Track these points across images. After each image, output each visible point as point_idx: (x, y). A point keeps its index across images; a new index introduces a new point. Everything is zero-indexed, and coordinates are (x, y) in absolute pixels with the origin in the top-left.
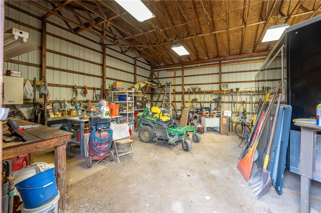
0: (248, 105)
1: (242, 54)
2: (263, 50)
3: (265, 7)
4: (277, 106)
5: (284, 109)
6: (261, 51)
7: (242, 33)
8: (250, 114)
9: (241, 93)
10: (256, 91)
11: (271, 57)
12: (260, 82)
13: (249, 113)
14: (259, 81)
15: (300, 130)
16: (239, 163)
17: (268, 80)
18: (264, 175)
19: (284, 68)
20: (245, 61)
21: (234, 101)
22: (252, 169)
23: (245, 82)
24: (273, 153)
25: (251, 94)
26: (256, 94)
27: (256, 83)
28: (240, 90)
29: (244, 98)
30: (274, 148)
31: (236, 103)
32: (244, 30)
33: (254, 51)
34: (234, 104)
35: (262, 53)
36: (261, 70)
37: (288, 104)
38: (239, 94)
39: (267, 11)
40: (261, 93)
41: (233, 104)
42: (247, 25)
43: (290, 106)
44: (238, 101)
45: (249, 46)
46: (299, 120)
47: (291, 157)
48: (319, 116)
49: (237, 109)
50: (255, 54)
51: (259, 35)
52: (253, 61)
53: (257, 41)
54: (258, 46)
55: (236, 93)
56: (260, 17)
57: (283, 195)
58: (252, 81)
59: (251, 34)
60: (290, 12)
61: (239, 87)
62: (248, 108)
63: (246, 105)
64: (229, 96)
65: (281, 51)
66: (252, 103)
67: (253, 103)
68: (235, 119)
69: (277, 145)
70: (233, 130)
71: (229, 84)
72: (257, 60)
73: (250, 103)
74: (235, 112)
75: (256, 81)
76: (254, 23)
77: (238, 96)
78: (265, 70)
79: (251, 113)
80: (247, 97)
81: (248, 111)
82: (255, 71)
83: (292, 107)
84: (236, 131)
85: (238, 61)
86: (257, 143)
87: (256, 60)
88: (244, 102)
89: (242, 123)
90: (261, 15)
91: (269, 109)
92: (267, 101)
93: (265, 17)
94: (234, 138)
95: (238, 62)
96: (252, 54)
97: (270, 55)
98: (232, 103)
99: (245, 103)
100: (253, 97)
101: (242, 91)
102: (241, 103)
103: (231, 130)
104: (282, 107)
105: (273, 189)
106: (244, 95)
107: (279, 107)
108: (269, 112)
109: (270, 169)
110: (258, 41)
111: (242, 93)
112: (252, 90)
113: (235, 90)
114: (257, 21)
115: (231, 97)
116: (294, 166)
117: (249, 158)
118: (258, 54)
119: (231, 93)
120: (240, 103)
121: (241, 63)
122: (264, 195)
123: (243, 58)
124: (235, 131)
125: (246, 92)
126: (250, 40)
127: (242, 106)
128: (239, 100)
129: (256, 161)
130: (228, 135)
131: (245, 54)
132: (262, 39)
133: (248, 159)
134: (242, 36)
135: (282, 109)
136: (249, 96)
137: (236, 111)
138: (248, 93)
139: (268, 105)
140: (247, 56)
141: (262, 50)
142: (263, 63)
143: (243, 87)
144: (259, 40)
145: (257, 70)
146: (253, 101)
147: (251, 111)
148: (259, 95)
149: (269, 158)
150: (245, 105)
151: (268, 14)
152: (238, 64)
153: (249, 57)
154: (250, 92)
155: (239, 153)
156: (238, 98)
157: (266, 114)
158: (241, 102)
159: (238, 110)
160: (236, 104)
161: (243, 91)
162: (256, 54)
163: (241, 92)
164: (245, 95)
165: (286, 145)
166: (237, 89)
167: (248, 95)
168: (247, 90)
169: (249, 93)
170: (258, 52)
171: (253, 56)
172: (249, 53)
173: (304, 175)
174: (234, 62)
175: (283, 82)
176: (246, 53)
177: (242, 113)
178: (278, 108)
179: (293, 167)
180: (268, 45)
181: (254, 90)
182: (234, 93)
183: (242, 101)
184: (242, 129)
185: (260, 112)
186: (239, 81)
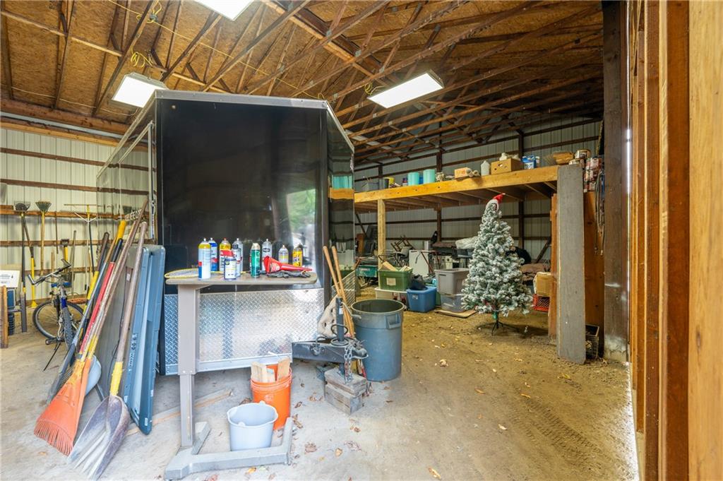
0: (79, 249)
1: (59, 109)
2: (118, 118)
3: (120, 21)
4: (136, 250)
5: (152, 254)
6: (113, 121)
7: (58, 51)
8: (84, 272)
9: (55, 216)
10: (99, 214)
11: (131, 140)
12: (107, 193)
13: (82, 270)
14: (104, 190)
15: (176, 292)
16: (43, 416)
17: (124, 191)
18: (113, 412)
19: (153, 170)
20: (69, 131)
21: (31, 239)
22: (81, 413)
23: (70, 189)
24: (132, 352)
25: (88, 220)
26: (100, 223)
27: (100, 193)
28: (51, 209)
29: (65, 231)
30: (133, 342)
31: (41, 246)
32: (64, 47)
33: (94, 114)
34: (32, 250)
35: (114, 126)
36: (110, 166)
37: (160, 243)
38: (48, 218)
39: (125, 33)
40: (110, 220)
41: (27, 249)
42: (73, 36)
43: (163, 248)
44: (47, 238)
45: (80, 96)
46: (175, 274)
47: (166, 347)
48: (201, 263)
49: (42, 263)
50: (96, 122)
51: (106, 80)
52: (93, 139)
53: (103, 91)
54: (106, 104)
55: (40, 214)
56: (110, 37)
57: (155, 431)
58: (90, 189)
59: (85, 67)
60: (171, 65)
61: (48, 201)
62: (80, 257)
63: (73, 250)
64: (9, 225)
65: (147, 132)
66: (91, 245)
67: (93, 243)
68: (35, 292)
69: (139, 334)
70: (28, 324)
71: (10, 187)
72: (104, 140)
73: (84, 244)
74: (35, 271)
75: (98, 190)
76: (91, 42)
77: (47, 227)
78: (117, 165)
79: (87, 270)
80: (74, 227)
81: (78, 264)
82: (97, 163)
83: (166, 249)
84: (36, 326)
85: (45, 125)
86: (96, 342)
87: (101, 137)
88: (68, 241)
89: (58, 300)
90: (112, 33)
91: (124, 256)
92: (119, 237)
93: (122, 45)
94: (30, 350)
95: (46, 127)
96: (89, 120)
97: (129, 135)
98: (23, 246)
99: (71, 243)
100: (91, 227)
101: (58, 211)
102: (57, 246)
103: (18, 328)
104: (147, 249)
105: (135, 430)
106: (65, 222)
107: (143, 250)
108: (124, 263)
109: (126, 390)
110: (104, 94)
111: (57, 218)
112: (91, 211)
113: (33, 208)
114: (103, 44)
115: (19, 227)
116: (172, 363)
117: (74, 388)
118: (107, 125)
119: (17, 213)
120: (52, 243)
121: (53, 132)
122: (112, 458)
123: (63, 121)
124: (34, 326)
125: (71, 214)
126: (84, 82)
127: (60, 252)
128: (51, 236)
129: (96, 387)
130: (7, 347)
131: (68, 114)
132: (115, 92)
133: (71, 393)
134: (57, 58)
135: (148, 254)
136: (81, 227)
137: (39, 268)
138: (79, 219)
139: (121, 247)
140: (77, 121)
141: (115, 119)
142: (113, 149)
143: (60, 201)
144: (106, 91)
145: (102, 164)
146: (93, 239)
147: (87, 265)
148: (105, 223)
149: (123, 368)
150: (68, 249)
151: (127, 41)
152: (44, 134)
153: (82, 125)
154: (84, 215)
155: (43, 389)
156: (48, 232)
157: (117, 268)
158: (56, 241)
159: (47, 264)
160: (37, 249)
161: (62, 212)
162: (101, 123)
163: (55, 213)
164: (70, 222)
165: (156, 327)
166: (44, 206)
167: (79, 222)
168: (74, 209)
169: (82, 219)
170: (107, 120)
171: (91, 126)
172: (80, 114)
173: (184, 372)
174: (29, 123)
175: (150, 198)
176: (70, 112)
177: (57, 273)
178: (139, 252)
179: (171, 365)
180: (130, 113)
181: (93, 210)
182: (30, 215)
183: (59, 239)
184: (56, 315)
185: (105, 264)
186: (48, 182)
